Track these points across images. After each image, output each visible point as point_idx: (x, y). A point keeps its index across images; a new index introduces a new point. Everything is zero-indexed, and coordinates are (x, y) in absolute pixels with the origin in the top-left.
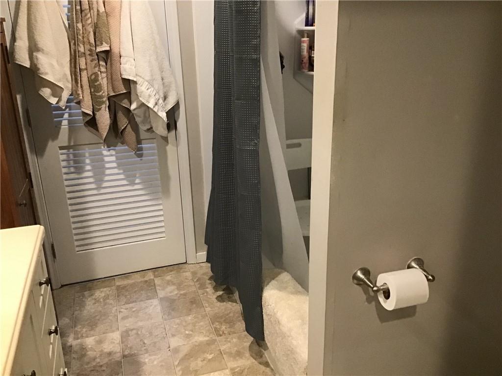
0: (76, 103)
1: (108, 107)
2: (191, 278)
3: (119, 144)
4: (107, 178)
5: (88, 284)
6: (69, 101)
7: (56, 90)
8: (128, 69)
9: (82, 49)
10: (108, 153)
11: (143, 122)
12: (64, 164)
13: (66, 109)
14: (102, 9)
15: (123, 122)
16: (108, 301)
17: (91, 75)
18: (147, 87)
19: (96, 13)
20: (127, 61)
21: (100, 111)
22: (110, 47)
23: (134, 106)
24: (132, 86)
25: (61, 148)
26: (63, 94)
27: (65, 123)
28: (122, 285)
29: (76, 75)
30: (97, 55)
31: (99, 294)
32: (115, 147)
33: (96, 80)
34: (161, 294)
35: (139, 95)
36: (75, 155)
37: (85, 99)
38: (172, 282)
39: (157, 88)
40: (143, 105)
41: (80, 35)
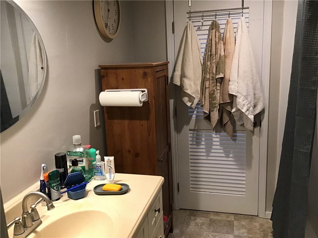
0: (201, 106)
1: (219, 109)
2: (259, 228)
3: (223, 131)
4: (213, 151)
5: (194, 212)
6: (198, 104)
7: (191, 98)
8: (233, 89)
9: (208, 77)
10: (216, 136)
11: (239, 120)
12: (190, 139)
13: (195, 109)
14: (223, 54)
15: (226, 119)
16: (203, 226)
17: (211, 91)
18: (243, 100)
19: (219, 56)
20: (233, 84)
21: (213, 112)
22: (224, 75)
23: (233, 110)
24: (234, 98)
25: (190, 130)
26: (194, 101)
27: (194, 116)
28: (213, 219)
29: (203, 91)
30: (216, 80)
31: (200, 220)
32: (220, 133)
33: (214, 94)
34: (236, 233)
35: (237, 104)
36: (197, 135)
37: (206, 104)
38: (245, 227)
39: (249, 100)
40: (239, 110)
41: (208, 69)
